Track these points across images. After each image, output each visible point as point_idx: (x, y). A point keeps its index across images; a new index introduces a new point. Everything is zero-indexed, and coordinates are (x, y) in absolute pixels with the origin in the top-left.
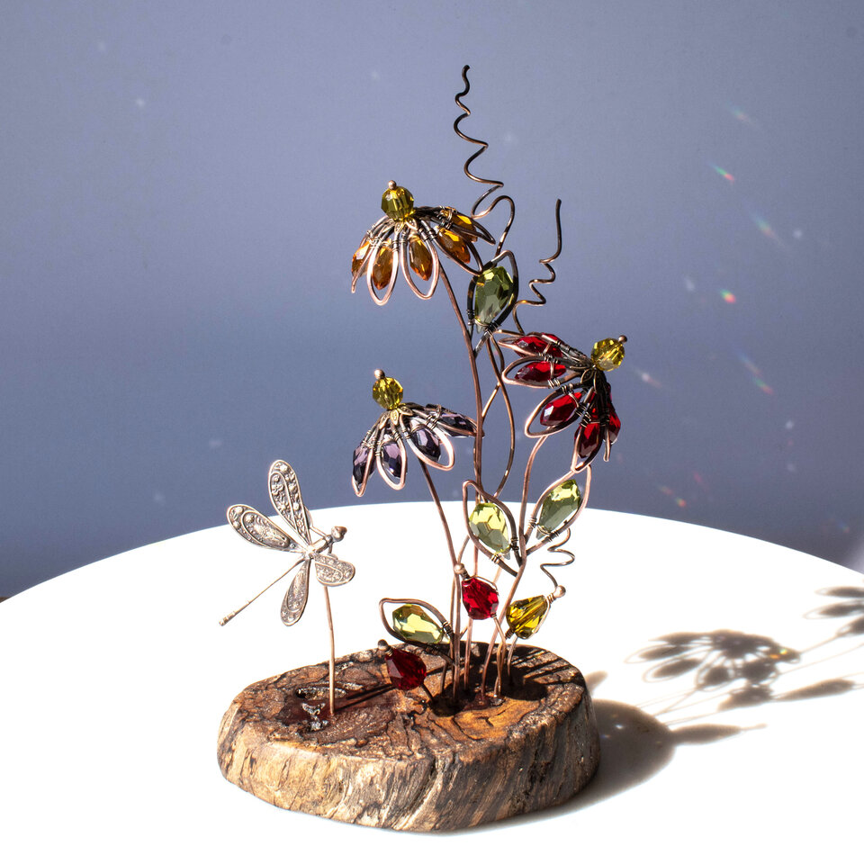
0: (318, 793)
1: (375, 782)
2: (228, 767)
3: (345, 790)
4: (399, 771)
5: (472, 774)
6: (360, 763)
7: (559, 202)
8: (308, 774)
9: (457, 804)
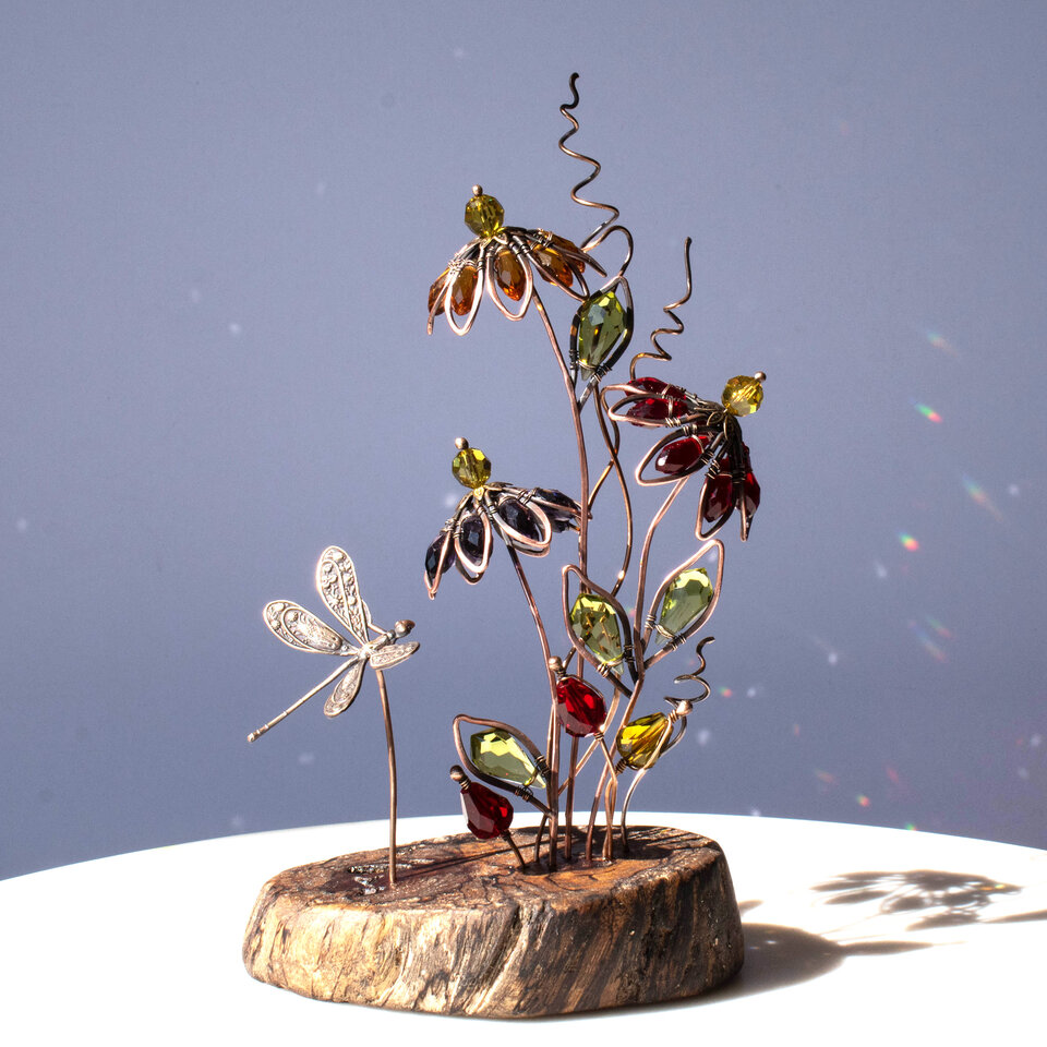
0: (368, 965)
1: (441, 941)
2: (254, 954)
3: (403, 961)
4: (472, 922)
5: (568, 928)
6: (423, 917)
7: (689, 241)
8: (356, 939)
9: (548, 971)
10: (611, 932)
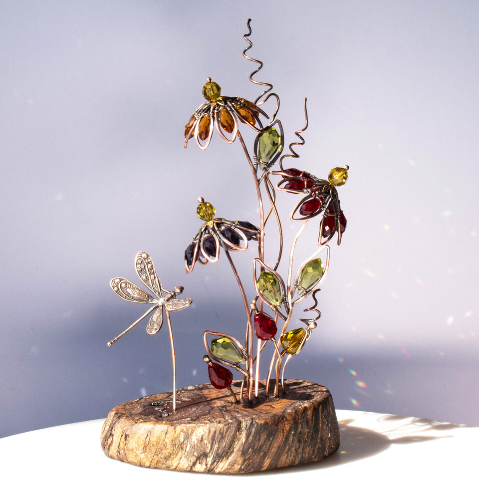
0: (168, 451)
1: (204, 438)
2: (109, 446)
3: (185, 448)
4: (219, 430)
5: (264, 431)
6: (195, 427)
7: (306, 99)
8: (162, 438)
9: (254, 451)
10: (284, 432)
